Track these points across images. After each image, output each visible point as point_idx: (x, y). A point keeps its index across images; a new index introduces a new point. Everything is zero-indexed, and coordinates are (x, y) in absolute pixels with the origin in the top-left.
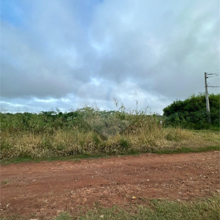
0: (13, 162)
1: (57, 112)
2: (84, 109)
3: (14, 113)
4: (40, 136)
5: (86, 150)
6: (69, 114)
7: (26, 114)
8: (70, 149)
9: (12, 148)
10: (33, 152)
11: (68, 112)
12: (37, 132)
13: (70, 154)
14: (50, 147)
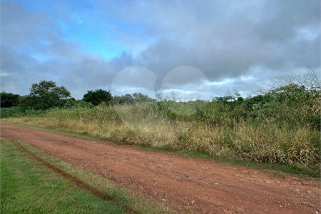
0: (191, 155)
1: (236, 96)
2: (282, 88)
3: (187, 101)
4: (217, 129)
5: (293, 159)
6: (254, 98)
7: (198, 101)
8: (263, 153)
9: (189, 140)
10: (210, 148)
11: (253, 96)
12: (213, 124)
13: (264, 161)
14: (231, 146)
